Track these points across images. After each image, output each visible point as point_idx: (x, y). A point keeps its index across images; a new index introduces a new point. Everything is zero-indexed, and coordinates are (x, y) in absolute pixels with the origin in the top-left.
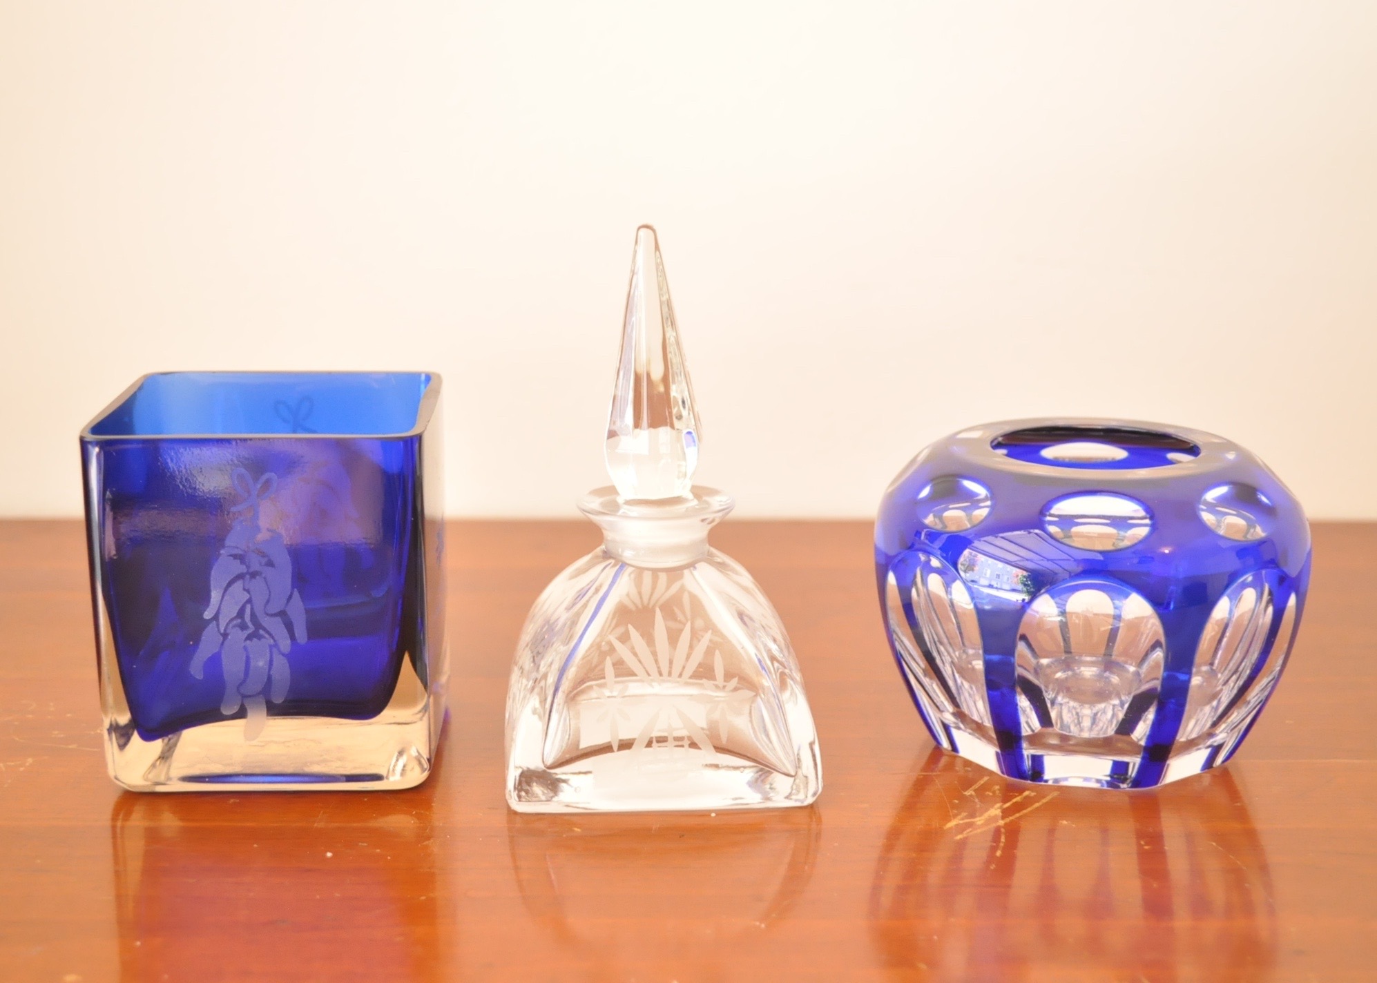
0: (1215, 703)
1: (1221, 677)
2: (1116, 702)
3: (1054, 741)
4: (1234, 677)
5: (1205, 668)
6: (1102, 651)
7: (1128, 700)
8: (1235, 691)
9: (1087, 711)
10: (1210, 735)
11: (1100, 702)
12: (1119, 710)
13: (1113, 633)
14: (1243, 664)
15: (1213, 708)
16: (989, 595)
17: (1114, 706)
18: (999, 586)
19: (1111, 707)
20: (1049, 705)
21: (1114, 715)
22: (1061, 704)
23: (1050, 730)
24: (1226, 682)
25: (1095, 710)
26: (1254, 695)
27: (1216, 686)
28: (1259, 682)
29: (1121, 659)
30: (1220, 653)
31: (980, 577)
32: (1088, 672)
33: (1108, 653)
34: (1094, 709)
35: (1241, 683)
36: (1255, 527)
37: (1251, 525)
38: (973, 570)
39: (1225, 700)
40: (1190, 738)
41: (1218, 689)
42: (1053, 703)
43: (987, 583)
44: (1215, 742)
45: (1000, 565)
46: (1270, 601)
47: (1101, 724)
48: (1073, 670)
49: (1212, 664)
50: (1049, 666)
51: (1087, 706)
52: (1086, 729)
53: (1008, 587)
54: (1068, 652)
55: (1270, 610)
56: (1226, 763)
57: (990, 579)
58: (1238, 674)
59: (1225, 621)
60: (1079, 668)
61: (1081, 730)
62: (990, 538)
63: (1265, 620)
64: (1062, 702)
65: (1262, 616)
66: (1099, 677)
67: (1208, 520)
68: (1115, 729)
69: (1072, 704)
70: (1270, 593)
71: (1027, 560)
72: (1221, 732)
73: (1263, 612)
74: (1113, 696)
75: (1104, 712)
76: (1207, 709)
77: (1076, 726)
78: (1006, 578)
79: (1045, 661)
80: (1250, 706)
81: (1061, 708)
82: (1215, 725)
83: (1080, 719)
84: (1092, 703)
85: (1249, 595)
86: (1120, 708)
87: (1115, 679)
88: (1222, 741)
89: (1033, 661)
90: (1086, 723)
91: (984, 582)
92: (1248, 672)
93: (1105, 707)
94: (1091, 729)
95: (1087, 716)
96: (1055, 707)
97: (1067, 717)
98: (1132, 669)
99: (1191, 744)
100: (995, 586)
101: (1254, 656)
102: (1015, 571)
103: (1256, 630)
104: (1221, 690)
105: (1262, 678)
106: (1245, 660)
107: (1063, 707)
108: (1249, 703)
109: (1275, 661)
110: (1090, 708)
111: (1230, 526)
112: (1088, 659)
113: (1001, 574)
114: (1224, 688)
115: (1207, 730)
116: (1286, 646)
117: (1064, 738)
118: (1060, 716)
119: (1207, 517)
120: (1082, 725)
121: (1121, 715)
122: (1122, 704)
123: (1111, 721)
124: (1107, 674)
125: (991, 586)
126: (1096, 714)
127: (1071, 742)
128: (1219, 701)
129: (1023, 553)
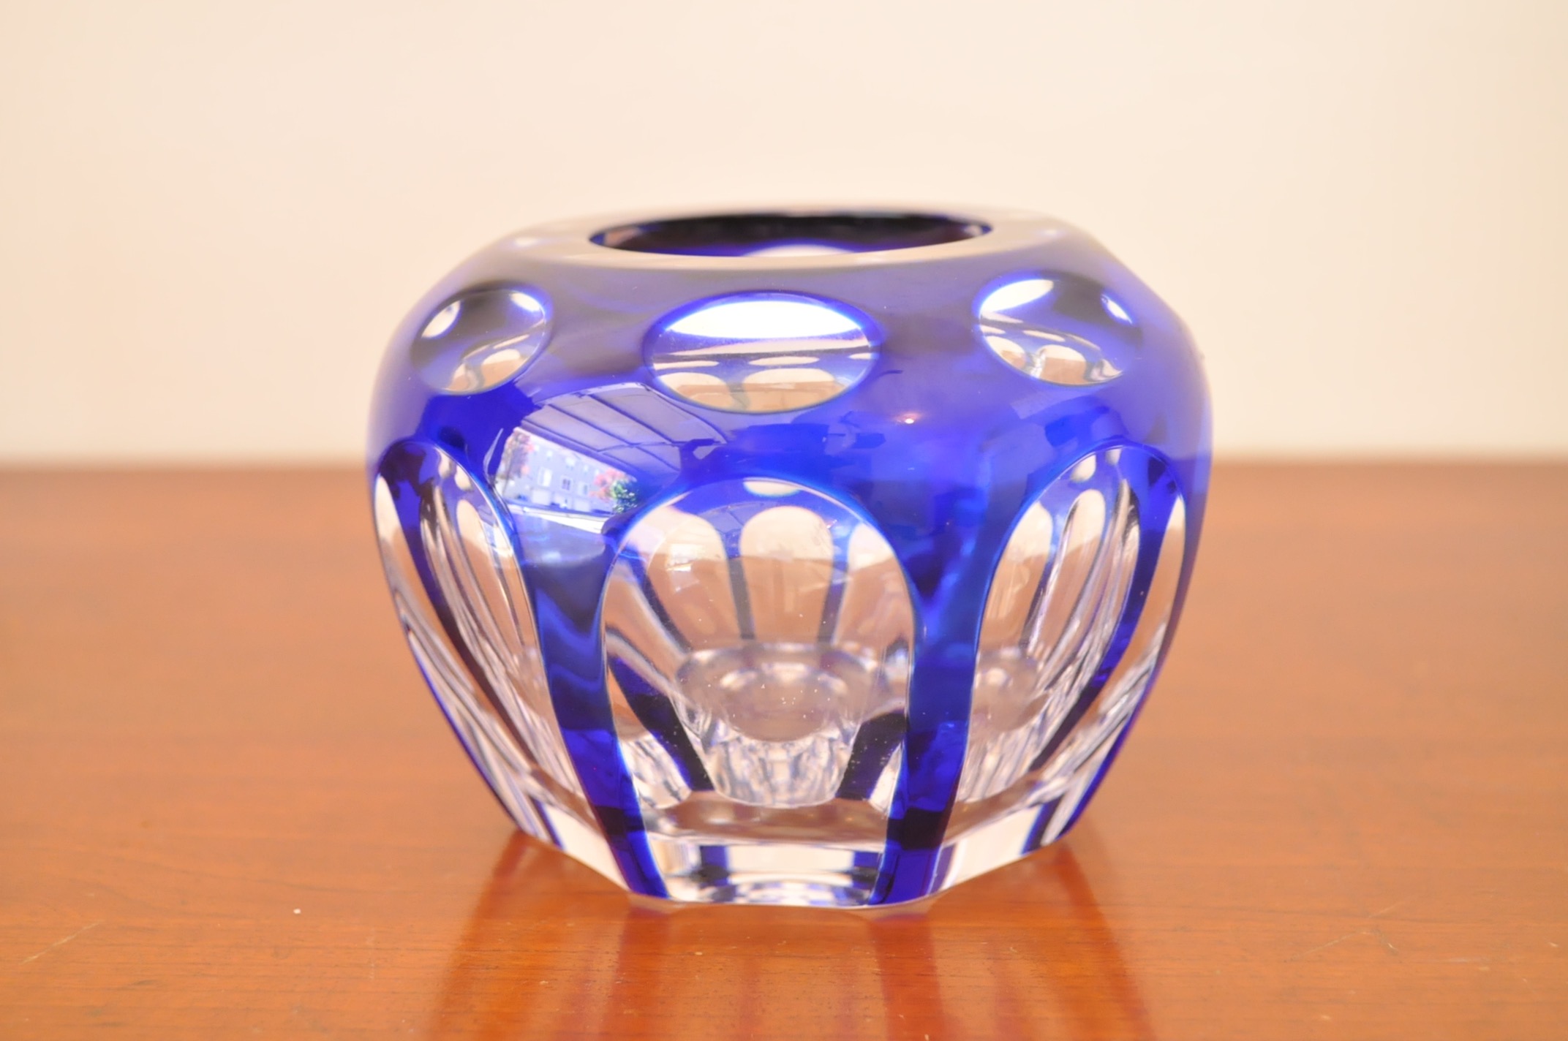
0: (1036, 721)
1: (1046, 671)
2: (835, 734)
3: (719, 819)
4: (1071, 670)
5: (1009, 653)
6: (814, 631)
7: (854, 727)
8: (1073, 698)
9: (779, 755)
10: (1030, 783)
11: (803, 734)
12: (842, 749)
13: (834, 595)
14: (1086, 644)
15: (1033, 729)
16: (553, 525)
17: (831, 741)
18: (569, 507)
19: (826, 744)
20: (698, 747)
21: (833, 759)
22: (725, 744)
23: (705, 796)
24: (1053, 682)
25: (794, 753)
26: (1116, 701)
27: (1033, 689)
28: (1121, 676)
29: (850, 647)
30: (1039, 623)
31: (532, 489)
32: (790, 673)
33: (825, 635)
34: (791, 749)
35: (1085, 678)
36: (1101, 366)
37: (1093, 362)
38: (519, 473)
39: (1056, 715)
40: (990, 794)
41: (1041, 693)
42: (707, 743)
43: (546, 502)
44: (1045, 794)
45: (570, 457)
46: (1135, 515)
47: (811, 776)
48: (758, 670)
49: (1024, 644)
50: (711, 665)
51: (777, 745)
52: (783, 789)
53: (585, 507)
54: (747, 634)
55: (1135, 533)
56: (1068, 837)
57: (552, 490)
58: (1077, 664)
59: (1046, 560)
60: (770, 666)
61: (773, 790)
62: (567, 401)
63: (1126, 554)
64: (726, 739)
65: (1118, 545)
66: (809, 682)
67: (1006, 353)
68: (838, 786)
69: (747, 741)
70: (1134, 498)
71: (631, 445)
72: (1055, 776)
73: (1120, 539)
74: (825, 721)
75: (813, 752)
76: (1022, 733)
77: (761, 783)
78: (581, 485)
79: (703, 656)
80: (1106, 723)
81: (727, 752)
82: (1039, 764)
83: (769, 767)
84: (787, 738)
85: (1092, 504)
86: (842, 745)
87: (838, 685)
88: (1058, 794)
89: (680, 657)
90: (782, 776)
91: (540, 498)
92: (1097, 658)
93: (814, 743)
94: (792, 788)
95: (782, 762)
96: (714, 749)
97: (741, 767)
98: (870, 664)
99: (992, 807)
100: (563, 505)
101: (1107, 628)
102: (602, 470)
103: (1108, 576)
104: (1045, 697)
105: (1127, 668)
106: (1090, 637)
107: (731, 749)
108: (1104, 717)
109: (1151, 632)
110: (783, 747)
111: (1049, 363)
112: (789, 647)
113: (571, 480)
114: (1051, 691)
115: (1025, 776)
116: (1168, 607)
117: (742, 812)
118: (726, 764)
119: (1001, 346)
120: (773, 781)
121: (845, 756)
122: (846, 738)
123: (828, 770)
124: (823, 677)
125: (554, 507)
126: (799, 757)
127: (757, 819)
128: (1045, 716)
129: (625, 428)
